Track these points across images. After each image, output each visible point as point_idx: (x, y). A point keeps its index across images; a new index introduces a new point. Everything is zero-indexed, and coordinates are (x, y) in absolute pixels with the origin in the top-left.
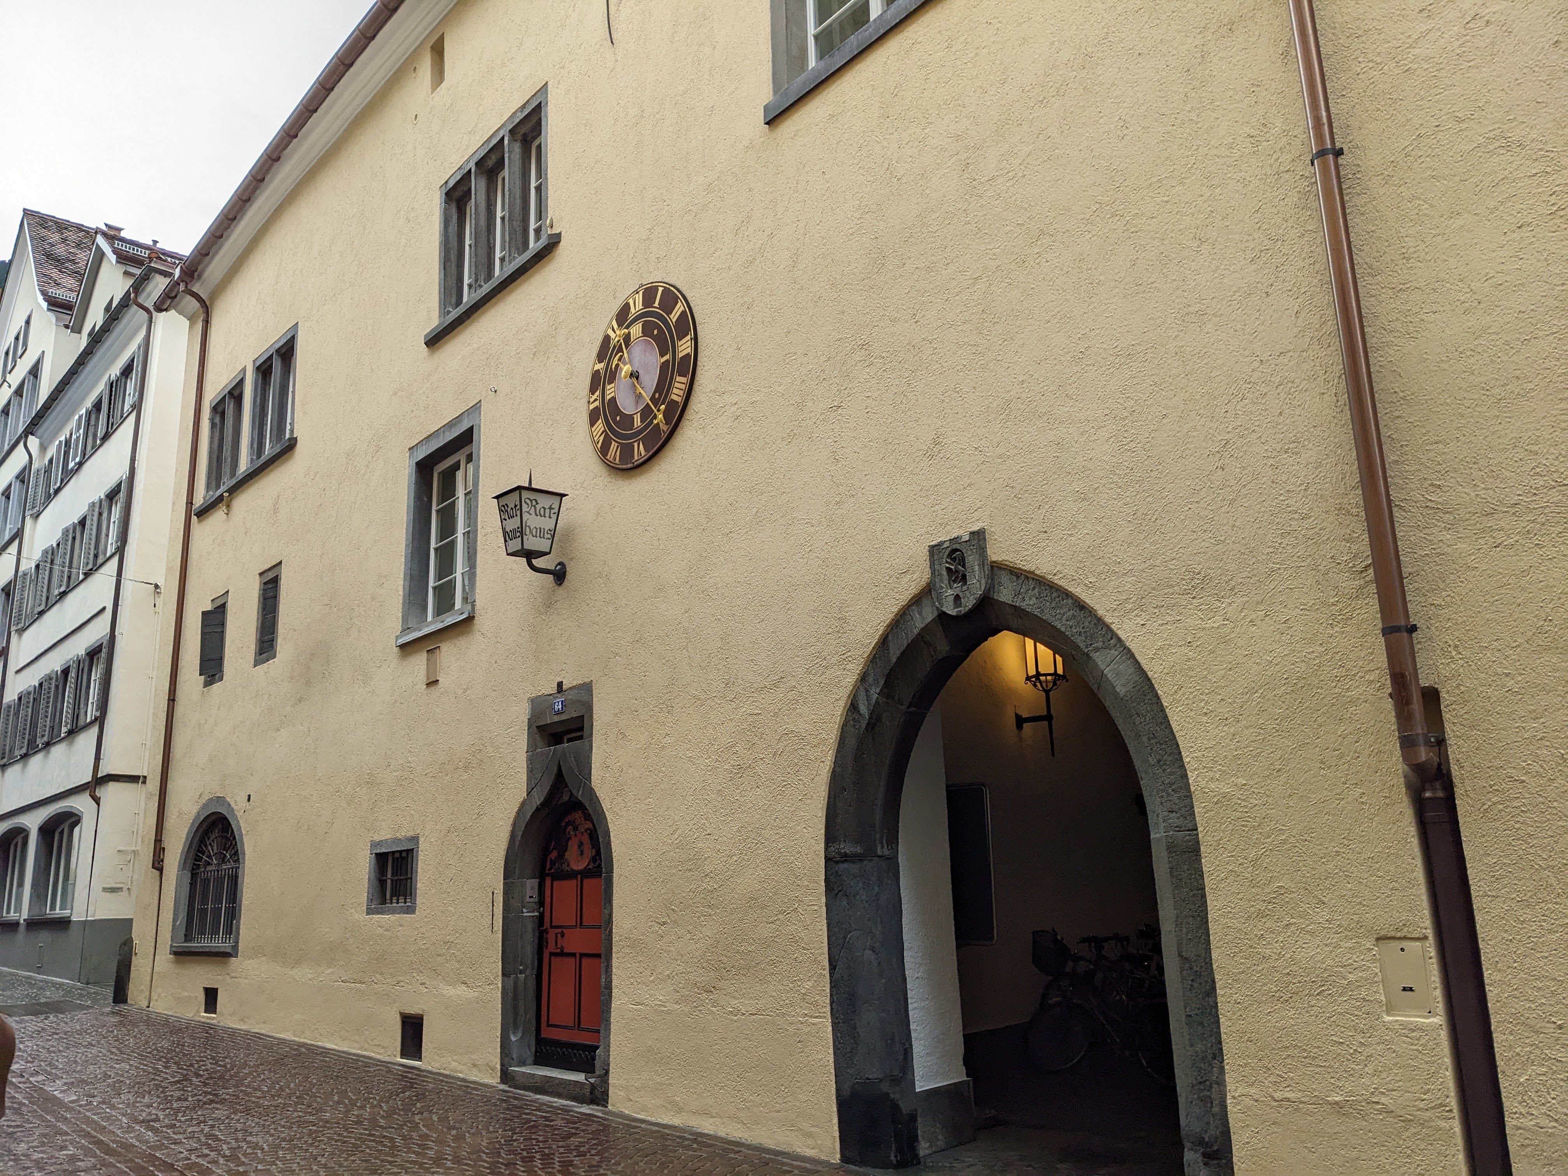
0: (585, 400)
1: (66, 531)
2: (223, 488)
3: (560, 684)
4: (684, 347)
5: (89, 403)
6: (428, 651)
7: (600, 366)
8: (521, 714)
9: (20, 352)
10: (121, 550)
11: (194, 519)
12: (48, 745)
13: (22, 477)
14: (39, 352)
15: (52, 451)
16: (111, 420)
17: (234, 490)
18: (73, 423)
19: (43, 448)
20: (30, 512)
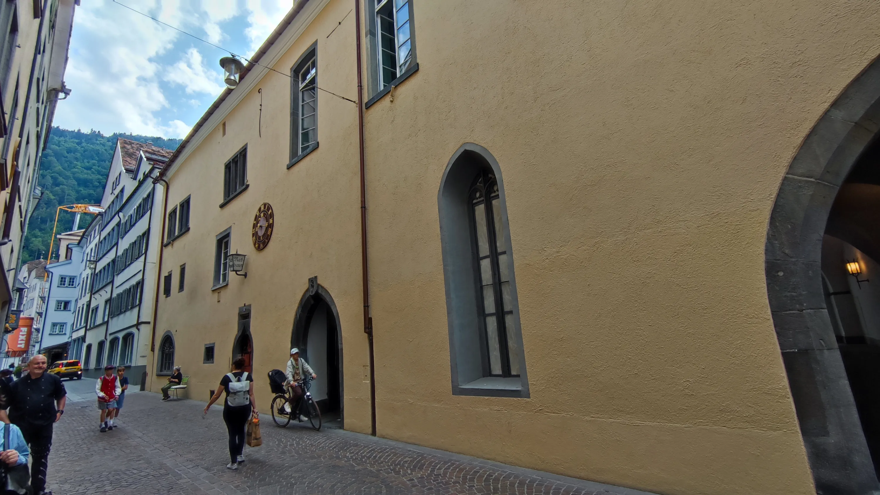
0: (251, 231)
1: (130, 244)
2: (171, 239)
3: (245, 304)
4: (271, 221)
5: (138, 204)
6: (218, 293)
7: (255, 222)
8: (237, 312)
9: (117, 184)
10: (146, 253)
11: (164, 248)
12: (125, 311)
13: (118, 225)
14: (123, 186)
15: (127, 218)
16: (144, 211)
17: (173, 241)
18: (133, 211)
19: (124, 216)
20: (120, 237)
